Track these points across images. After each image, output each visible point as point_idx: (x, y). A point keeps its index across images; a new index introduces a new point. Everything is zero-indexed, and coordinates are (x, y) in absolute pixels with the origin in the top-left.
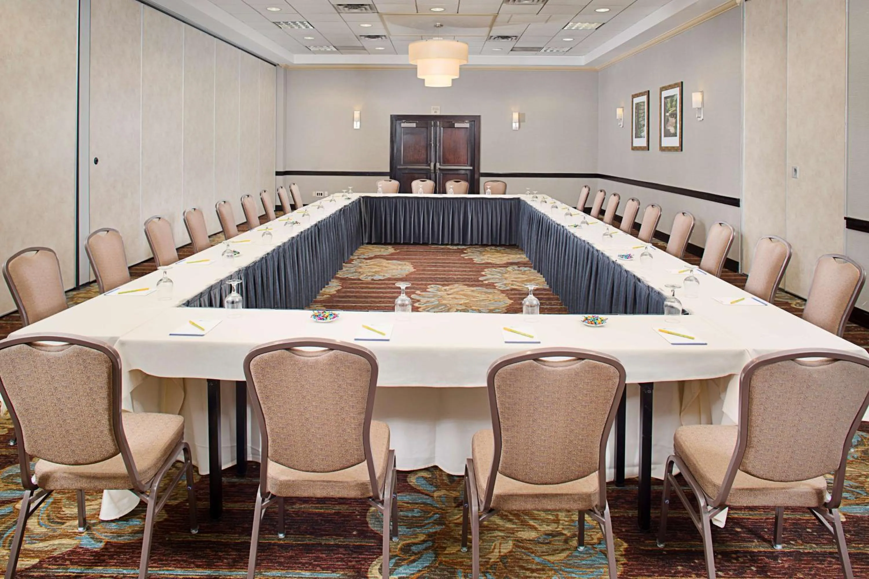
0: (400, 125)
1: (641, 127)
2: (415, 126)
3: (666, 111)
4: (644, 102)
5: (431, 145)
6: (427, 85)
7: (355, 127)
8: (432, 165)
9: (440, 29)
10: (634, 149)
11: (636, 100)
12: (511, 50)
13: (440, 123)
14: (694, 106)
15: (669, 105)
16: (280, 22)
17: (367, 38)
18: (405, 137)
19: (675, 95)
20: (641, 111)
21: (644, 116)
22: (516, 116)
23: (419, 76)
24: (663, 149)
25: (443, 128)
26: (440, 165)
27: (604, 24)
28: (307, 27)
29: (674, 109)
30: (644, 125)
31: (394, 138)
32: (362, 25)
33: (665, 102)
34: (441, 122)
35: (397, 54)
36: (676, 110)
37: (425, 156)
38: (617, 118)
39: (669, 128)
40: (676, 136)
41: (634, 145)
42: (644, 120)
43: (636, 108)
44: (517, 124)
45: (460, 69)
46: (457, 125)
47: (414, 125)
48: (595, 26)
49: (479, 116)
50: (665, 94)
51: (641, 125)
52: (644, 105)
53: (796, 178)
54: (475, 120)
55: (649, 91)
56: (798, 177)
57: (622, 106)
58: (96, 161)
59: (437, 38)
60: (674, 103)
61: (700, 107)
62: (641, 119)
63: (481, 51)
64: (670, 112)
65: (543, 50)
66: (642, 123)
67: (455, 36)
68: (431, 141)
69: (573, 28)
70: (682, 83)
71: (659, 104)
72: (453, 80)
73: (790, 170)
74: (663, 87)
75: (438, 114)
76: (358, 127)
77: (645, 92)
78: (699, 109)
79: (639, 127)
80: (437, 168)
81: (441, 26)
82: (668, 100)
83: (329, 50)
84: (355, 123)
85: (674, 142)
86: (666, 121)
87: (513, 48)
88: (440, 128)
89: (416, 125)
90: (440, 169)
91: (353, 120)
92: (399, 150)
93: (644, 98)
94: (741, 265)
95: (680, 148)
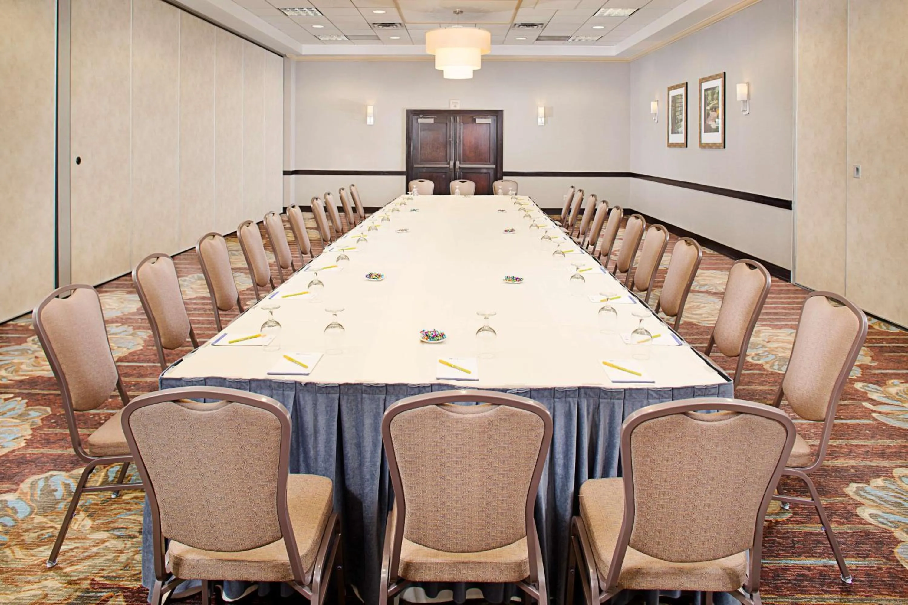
0: (417, 120)
1: (678, 122)
2: (433, 122)
3: (706, 104)
4: (681, 95)
5: (450, 142)
6: (446, 76)
7: (368, 123)
8: (452, 163)
9: (460, 15)
10: (670, 145)
11: (673, 93)
12: (537, 40)
13: (459, 118)
14: (739, 98)
15: (710, 98)
16: (285, 9)
17: (381, 27)
18: (423, 132)
19: (716, 87)
20: (678, 105)
21: (681, 110)
22: (541, 111)
23: (438, 67)
24: (703, 146)
25: (463, 123)
26: (460, 163)
27: (638, 10)
28: (315, 14)
29: (715, 102)
30: (681, 120)
31: (410, 134)
32: (375, 12)
33: (705, 95)
34: (461, 117)
35: (413, 44)
36: (718, 103)
37: (444, 154)
38: (652, 112)
39: (710, 123)
40: (718, 131)
41: (670, 142)
42: (681, 114)
43: (672, 101)
44: (543, 119)
45: (482, 60)
46: (478, 120)
47: (432, 120)
48: (629, 12)
49: (502, 111)
50: (705, 86)
51: (678, 119)
52: (682, 98)
53: (859, 178)
54: (497, 114)
55: (687, 83)
56: (860, 177)
57: (657, 99)
58: (79, 161)
59: (457, 26)
60: (715, 96)
61: (746, 99)
62: (677, 114)
63: (505, 40)
64: (711, 105)
65: (570, 40)
66: (679, 117)
67: (476, 24)
68: (450, 137)
69: (605, 15)
70: (725, 73)
71: (698, 96)
72: (475, 72)
73: (851, 170)
74: (703, 79)
75: (458, 108)
76: (372, 123)
77: (683, 84)
78: (744, 102)
79: (675, 122)
80: (457, 167)
81: (462, 12)
82: (709, 92)
83: (340, 39)
84: (368, 118)
85: (716, 138)
86: (707, 115)
87: (539, 36)
88: (460, 123)
89: (434, 120)
90: (460, 168)
91: (367, 116)
92: (415, 148)
93: (682, 91)
94: (794, 274)
95: (723, 145)
